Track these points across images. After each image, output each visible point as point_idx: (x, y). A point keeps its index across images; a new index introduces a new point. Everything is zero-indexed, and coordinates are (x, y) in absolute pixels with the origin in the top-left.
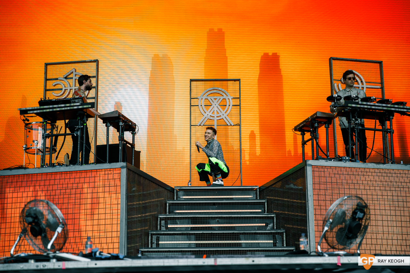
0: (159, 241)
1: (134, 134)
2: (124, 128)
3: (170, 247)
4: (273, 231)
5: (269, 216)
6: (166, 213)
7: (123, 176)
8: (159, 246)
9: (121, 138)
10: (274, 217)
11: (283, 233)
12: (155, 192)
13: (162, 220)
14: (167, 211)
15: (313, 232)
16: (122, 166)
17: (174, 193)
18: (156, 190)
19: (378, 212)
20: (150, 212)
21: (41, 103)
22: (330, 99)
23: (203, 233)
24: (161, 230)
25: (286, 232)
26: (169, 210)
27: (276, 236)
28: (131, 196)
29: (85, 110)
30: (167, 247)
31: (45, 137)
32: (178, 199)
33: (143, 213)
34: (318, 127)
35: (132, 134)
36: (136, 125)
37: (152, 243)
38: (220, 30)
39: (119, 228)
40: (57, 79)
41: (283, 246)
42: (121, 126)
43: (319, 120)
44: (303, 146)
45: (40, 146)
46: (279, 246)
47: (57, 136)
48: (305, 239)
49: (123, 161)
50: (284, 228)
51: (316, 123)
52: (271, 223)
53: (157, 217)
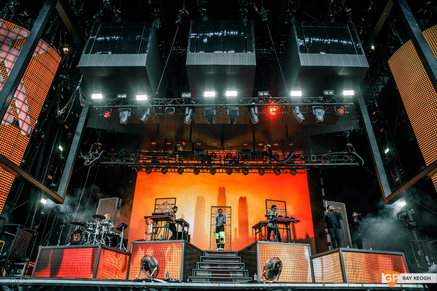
0: (196, 273)
1: (188, 228)
2: (184, 226)
4: (243, 270)
5: (242, 263)
7: (183, 245)
8: (196, 275)
9: (183, 230)
10: (244, 264)
13: (198, 264)
16: (183, 241)
17: (203, 253)
18: (196, 252)
19: (285, 263)
20: (193, 261)
21: (153, 214)
22: (266, 216)
23: (215, 270)
24: (197, 268)
25: (248, 271)
26: (201, 260)
27: (245, 272)
29: (169, 218)
30: (200, 276)
31: (153, 228)
32: (205, 256)
33: (190, 261)
34: (262, 227)
36: (189, 224)
37: (193, 274)
38: (224, 187)
39: (180, 267)
40: (160, 205)
41: (247, 276)
43: (262, 224)
44: (256, 235)
45: (151, 232)
47: (158, 228)
49: (183, 239)
50: (248, 269)
52: (242, 266)
53: (196, 263)
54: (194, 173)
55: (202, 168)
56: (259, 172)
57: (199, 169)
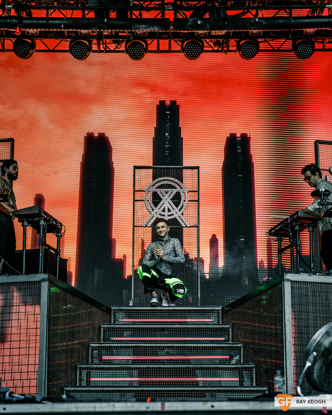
0: (90, 378)
1: (59, 237)
2: (46, 229)
3: (105, 385)
4: (239, 366)
5: (235, 345)
6: (100, 340)
7: (44, 291)
8: (89, 385)
9: (42, 242)
10: (240, 347)
11: (251, 368)
12: (86, 313)
13: (95, 350)
14: (102, 338)
15: (291, 367)
16: (43, 279)
17: (111, 314)
18: (86, 311)
20: (79, 339)
22: (315, 194)
23: (148, 368)
24: (92, 362)
25: (256, 367)
26: (104, 337)
27: (244, 372)
28: (54, 318)
30: (100, 385)
32: (116, 323)
33: (69, 341)
34: (300, 231)
35: (57, 236)
36: (61, 225)
37: (81, 380)
38: (173, 103)
39: (37, 359)
41: (251, 385)
42: (42, 226)
43: (301, 221)
44: (280, 255)
46: (247, 385)
48: (282, 377)
49: (45, 272)
50: (254, 362)
51: (297, 226)
52: (236, 355)
53: (89, 346)
54: (71, 53)
55: (100, 37)
56: (295, 48)
57: (88, 37)
